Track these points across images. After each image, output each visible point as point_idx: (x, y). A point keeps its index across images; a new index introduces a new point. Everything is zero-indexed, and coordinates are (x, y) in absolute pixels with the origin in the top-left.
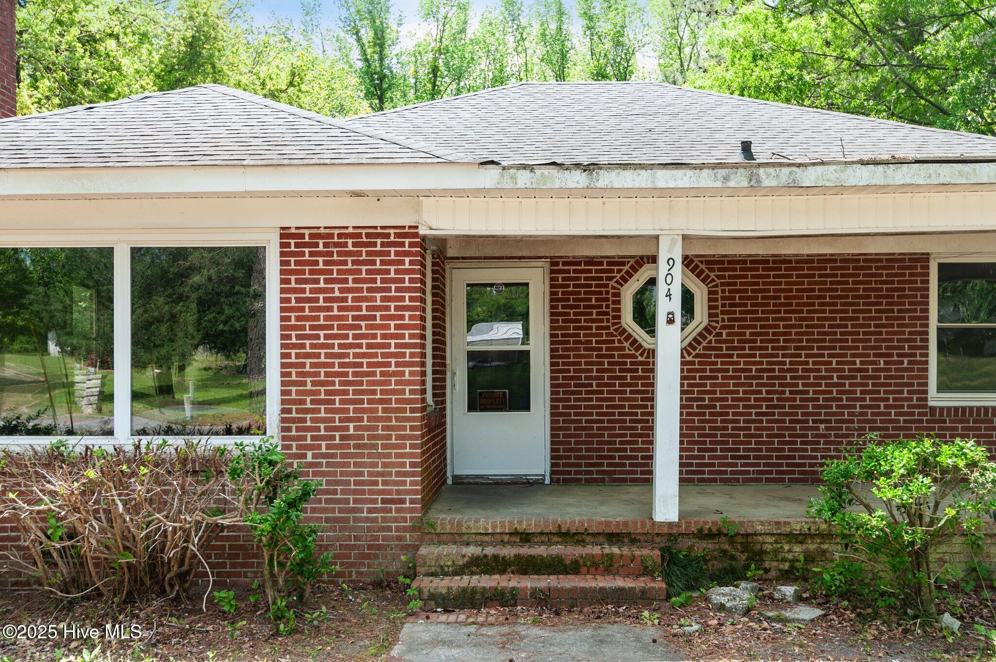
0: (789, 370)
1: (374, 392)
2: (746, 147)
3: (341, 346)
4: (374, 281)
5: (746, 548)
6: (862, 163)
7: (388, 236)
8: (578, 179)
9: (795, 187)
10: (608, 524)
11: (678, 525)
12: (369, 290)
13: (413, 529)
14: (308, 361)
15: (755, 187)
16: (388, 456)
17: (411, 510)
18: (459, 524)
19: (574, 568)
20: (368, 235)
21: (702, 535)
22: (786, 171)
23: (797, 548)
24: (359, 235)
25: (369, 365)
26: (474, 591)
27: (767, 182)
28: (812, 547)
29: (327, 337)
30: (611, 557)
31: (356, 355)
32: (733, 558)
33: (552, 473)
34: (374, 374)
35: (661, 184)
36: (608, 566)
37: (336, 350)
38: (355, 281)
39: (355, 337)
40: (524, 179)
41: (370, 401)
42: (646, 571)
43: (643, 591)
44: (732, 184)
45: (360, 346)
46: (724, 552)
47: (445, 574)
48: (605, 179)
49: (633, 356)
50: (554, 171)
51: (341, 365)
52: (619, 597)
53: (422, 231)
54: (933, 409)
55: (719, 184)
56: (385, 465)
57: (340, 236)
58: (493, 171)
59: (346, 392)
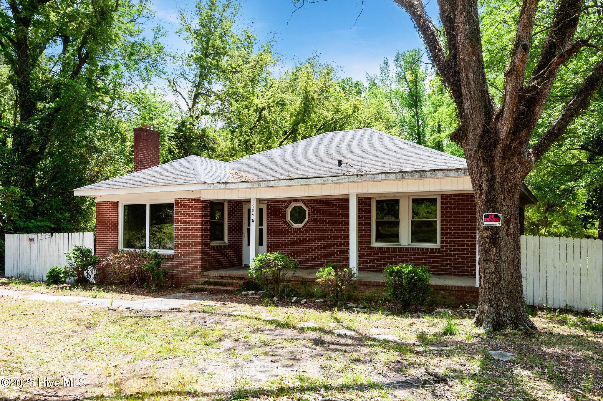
1: (192, 239)
3: (186, 228)
4: (192, 211)
7: (195, 200)
8: (223, 186)
12: (191, 214)
13: (200, 274)
16: (195, 255)
17: (199, 269)
18: (209, 273)
19: (225, 285)
24: (190, 200)
25: (191, 232)
31: (189, 230)
34: (192, 235)
38: (189, 211)
39: (189, 225)
41: (191, 242)
48: (229, 186)
49: (288, 230)
50: (218, 184)
51: (186, 233)
54: (372, 247)
56: (194, 258)
57: (186, 200)
59: (187, 239)
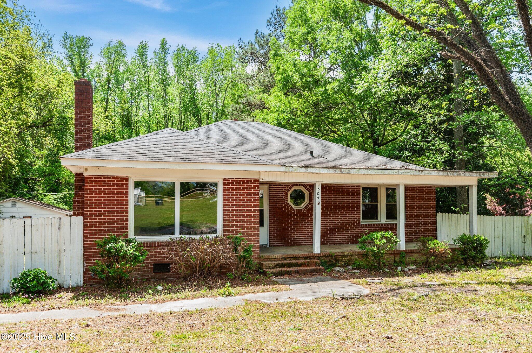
0: (329, 215)
1: (248, 222)
2: (312, 153)
3: (239, 210)
4: (248, 193)
5: (335, 259)
6: (363, 169)
7: (251, 181)
8: (303, 170)
9: (349, 173)
10: (304, 254)
11: (320, 254)
12: (247, 195)
13: (258, 258)
14: (231, 214)
15: (341, 173)
16: (251, 239)
17: (257, 253)
18: (269, 256)
19: (300, 265)
20: (246, 181)
21: (326, 256)
22: (347, 170)
23: (346, 259)
24: (244, 181)
25: (247, 215)
26: (282, 271)
27: (344, 172)
28: (349, 258)
29: (236, 207)
30: (309, 262)
31: (243, 212)
32: (332, 262)
33: (269, 244)
34: (248, 217)
35: (321, 172)
36: (308, 264)
37: (238, 211)
38: (243, 193)
39: (243, 207)
40: (291, 169)
41: (247, 224)
42: (316, 265)
43: (320, 269)
44: (336, 172)
45: (244, 210)
46: (330, 260)
47: (270, 269)
48: (310, 170)
49: (291, 211)
50: (298, 168)
51: (239, 215)
52: (314, 271)
53: (261, 180)
54: (362, 224)
55: (334, 172)
56: (250, 241)
57: (239, 181)
58: (284, 167)
59: (241, 222)
